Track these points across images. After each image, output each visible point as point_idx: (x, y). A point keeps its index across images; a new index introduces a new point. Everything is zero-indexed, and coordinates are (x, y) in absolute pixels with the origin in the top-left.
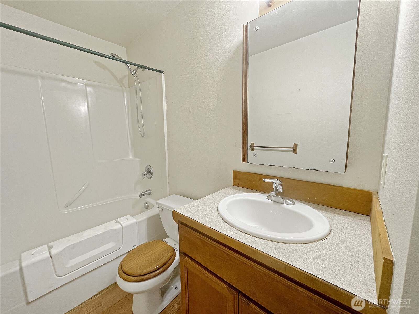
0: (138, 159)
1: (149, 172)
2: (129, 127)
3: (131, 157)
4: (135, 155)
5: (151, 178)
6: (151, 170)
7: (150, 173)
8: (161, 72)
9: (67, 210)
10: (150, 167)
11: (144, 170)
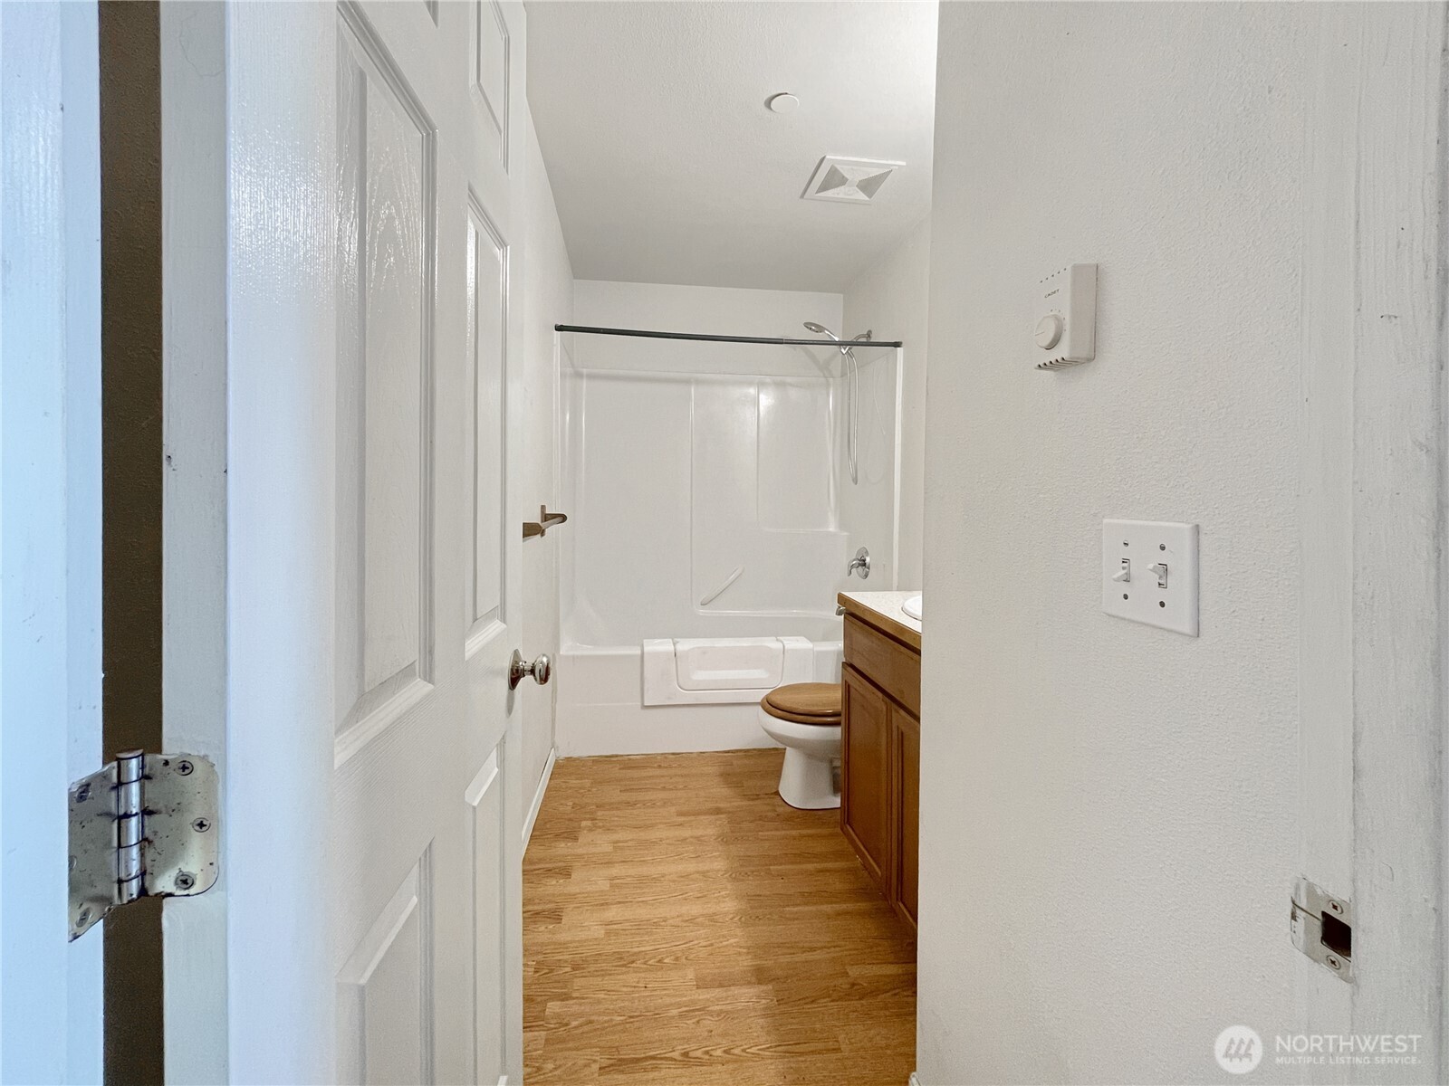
0: (846, 534)
1: (863, 563)
2: (833, 460)
3: (832, 529)
4: (842, 525)
5: (866, 576)
6: (868, 560)
7: (865, 565)
8: (897, 345)
9: (702, 611)
10: (867, 552)
11: (851, 556)
